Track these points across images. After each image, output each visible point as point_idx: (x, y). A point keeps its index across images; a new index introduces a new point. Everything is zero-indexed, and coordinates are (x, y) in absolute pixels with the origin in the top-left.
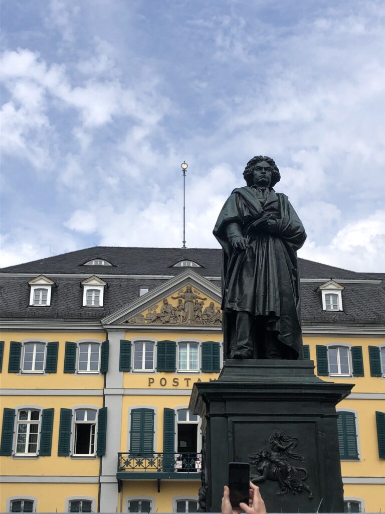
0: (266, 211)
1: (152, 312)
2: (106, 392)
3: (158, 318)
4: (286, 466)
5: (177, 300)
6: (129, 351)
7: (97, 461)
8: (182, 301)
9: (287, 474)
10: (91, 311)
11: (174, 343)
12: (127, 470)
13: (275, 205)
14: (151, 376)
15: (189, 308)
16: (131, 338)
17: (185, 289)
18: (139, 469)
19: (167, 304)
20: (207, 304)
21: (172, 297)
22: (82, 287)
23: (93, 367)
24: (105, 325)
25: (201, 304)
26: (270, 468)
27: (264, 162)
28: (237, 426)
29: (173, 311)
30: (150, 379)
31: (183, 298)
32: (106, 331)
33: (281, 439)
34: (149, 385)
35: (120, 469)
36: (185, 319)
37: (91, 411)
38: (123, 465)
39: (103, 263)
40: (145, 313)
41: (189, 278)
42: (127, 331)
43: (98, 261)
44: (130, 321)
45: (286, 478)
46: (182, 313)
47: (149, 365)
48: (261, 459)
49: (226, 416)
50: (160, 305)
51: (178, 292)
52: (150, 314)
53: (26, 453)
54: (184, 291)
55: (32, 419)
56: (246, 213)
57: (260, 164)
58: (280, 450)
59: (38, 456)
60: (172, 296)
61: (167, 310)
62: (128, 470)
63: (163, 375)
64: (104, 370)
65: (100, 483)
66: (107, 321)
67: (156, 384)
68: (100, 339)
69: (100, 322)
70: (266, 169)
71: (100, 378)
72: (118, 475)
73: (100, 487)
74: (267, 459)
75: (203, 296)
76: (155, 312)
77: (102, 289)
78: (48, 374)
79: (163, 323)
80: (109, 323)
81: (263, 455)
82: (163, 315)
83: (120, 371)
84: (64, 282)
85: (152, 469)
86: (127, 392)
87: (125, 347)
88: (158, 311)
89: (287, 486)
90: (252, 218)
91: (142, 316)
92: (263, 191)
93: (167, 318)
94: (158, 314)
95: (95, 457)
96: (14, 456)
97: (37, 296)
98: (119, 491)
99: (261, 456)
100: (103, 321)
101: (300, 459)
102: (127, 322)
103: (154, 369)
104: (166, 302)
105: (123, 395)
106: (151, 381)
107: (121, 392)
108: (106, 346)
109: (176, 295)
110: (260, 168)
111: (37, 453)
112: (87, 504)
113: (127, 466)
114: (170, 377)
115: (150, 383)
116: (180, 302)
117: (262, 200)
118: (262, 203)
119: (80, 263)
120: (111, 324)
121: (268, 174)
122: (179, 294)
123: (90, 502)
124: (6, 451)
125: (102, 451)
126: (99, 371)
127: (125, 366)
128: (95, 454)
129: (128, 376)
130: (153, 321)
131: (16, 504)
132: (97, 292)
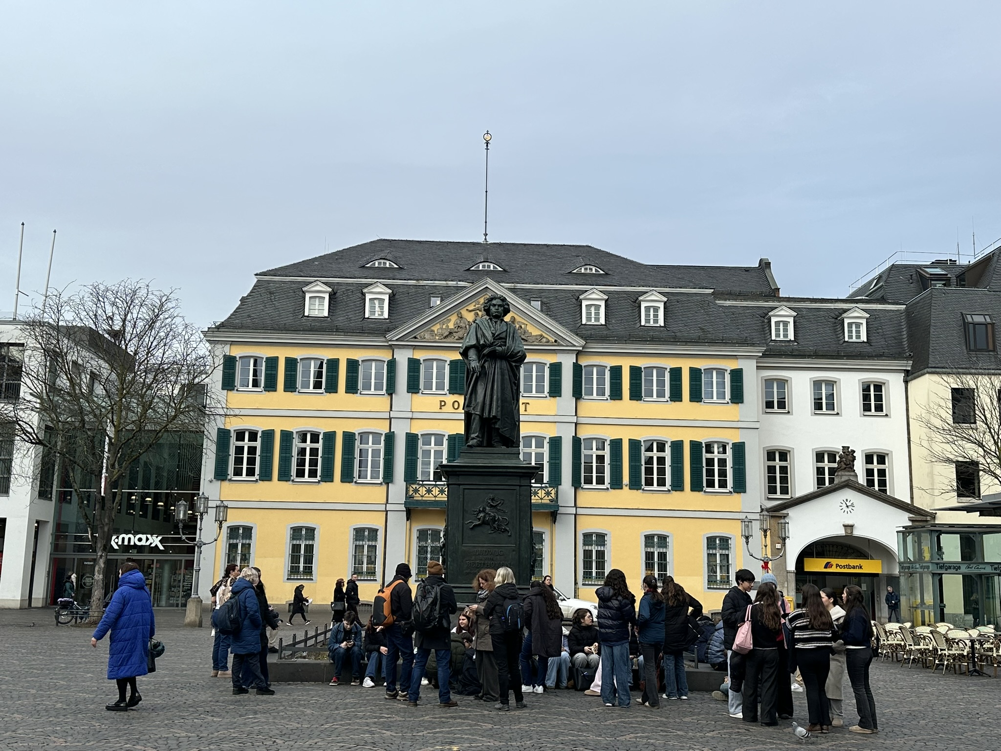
0: (496, 340)
1: (444, 327)
2: (393, 414)
3: (450, 333)
4: (495, 517)
5: (473, 312)
6: (418, 370)
7: (384, 487)
8: (478, 314)
9: (496, 521)
10: (375, 323)
12: (415, 499)
13: (503, 335)
14: (442, 398)
16: (420, 355)
18: (429, 497)
19: (461, 317)
21: (467, 310)
22: (364, 295)
23: (378, 387)
24: (390, 341)
26: (484, 517)
27: (497, 300)
28: (466, 491)
29: (467, 326)
30: (441, 401)
31: (480, 311)
32: (391, 347)
33: (493, 500)
34: (441, 409)
35: (408, 497)
37: (376, 435)
38: (411, 493)
39: (388, 264)
40: (436, 328)
41: (487, 287)
42: (415, 347)
43: (382, 261)
44: (418, 336)
45: (494, 523)
47: (440, 386)
48: (480, 512)
49: (459, 485)
50: (454, 318)
51: (474, 304)
52: (442, 328)
53: (306, 478)
54: (481, 303)
55: (312, 442)
56: (482, 342)
57: (494, 302)
58: (491, 506)
59: (319, 482)
60: (467, 308)
61: (462, 325)
62: (417, 497)
63: (455, 397)
64: (391, 390)
65: (387, 511)
66: (394, 336)
67: (448, 408)
68: (386, 356)
69: (385, 337)
70: (499, 306)
71: (387, 398)
72: (405, 503)
73: (387, 515)
74: (484, 511)
76: (448, 326)
77: (387, 298)
78: (328, 394)
79: (457, 340)
80: (395, 339)
81: (481, 509)
82: (456, 330)
83: (408, 392)
84: (343, 288)
85: (443, 498)
86: (416, 415)
87: (414, 365)
88: (451, 326)
89: (495, 528)
90: (484, 346)
91: (433, 331)
92: (496, 322)
93: (460, 334)
94: (451, 329)
95: (381, 484)
96: (293, 481)
97: (313, 305)
98: (407, 520)
99: (480, 510)
100: (388, 336)
101: (504, 512)
102: (415, 338)
103: (446, 391)
104: (460, 315)
105: (411, 419)
106: (442, 404)
107: (410, 415)
108: (392, 365)
109: (471, 307)
110: (494, 305)
111: (319, 478)
112: (373, 532)
113: (416, 494)
115: (441, 406)
117: (493, 332)
118: (493, 334)
119: (361, 263)
120: (397, 340)
121: (501, 309)
122: (475, 306)
123: (376, 530)
124: (284, 476)
125: (389, 477)
126: (384, 392)
127: (413, 387)
128: (381, 480)
129: (417, 398)
130: (445, 337)
131: (296, 532)
132: (381, 301)
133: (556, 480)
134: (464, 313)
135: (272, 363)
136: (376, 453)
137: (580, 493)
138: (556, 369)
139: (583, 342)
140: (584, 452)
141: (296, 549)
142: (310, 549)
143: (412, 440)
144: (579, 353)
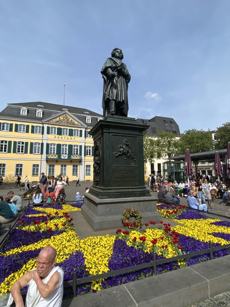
1: (56, 120)
2: (43, 139)
4: (128, 150)
7: (41, 155)
10: (39, 118)
11: (62, 128)
13: (123, 65)
14: (55, 136)
15: (66, 120)
16: (50, 126)
17: (65, 115)
18: (52, 158)
20: (70, 119)
22: (36, 111)
23: (39, 132)
25: (69, 119)
29: (61, 120)
32: (43, 124)
33: (127, 142)
35: (47, 157)
36: (64, 122)
37: (39, 144)
39: (42, 106)
40: (54, 120)
41: (66, 112)
42: (49, 124)
43: (40, 105)
44: (50, 122)
45: (128, 154)
46: (64, 121)
47: (55, 133)
50: (58, 118)
51: (63, 116)
53: (20, 153)
55: (22, 144)
56: (114, 65)
58: (126, 145)
62: (49, 157)
63: (58, 136)
64: (43, 133)
65: (41, 161)
66: (44, 121)
67: (57, 138)
68: (41, 125)
69: (41, 121)
71: (42, 135)
72: (46, 159)
75: (70, 118)
77: (42, 112)
78: (26, 133)
84: (31, 109)
85: (55, 158)
86: (49, 139)
87: (48, 128)
88: (58, 120)
89: (128, 156)
90: (116, 67)
93: (60, 122)
96: (17, 153)
97: (22, 112)
98: (46, 162)
101: (132, 148)
106: (55, 137)
107: (47, 139)
108: (43, 127)
110: (118, 52)
111: (24, 153)
112: (38, 165)
114: (60, 136)
116: (63, 118)
119: (35, 105)
121: (120, 54)
123: (39, 165)
124: (14, 152)
125: (42, 153)
126: (41, 133)
127: (48, 133)
128: (40, 153)
129: (49, 135)
130: (56, 122)
131: (17, 165)
132: (40, 113)
133: (81, 154)
134: (61, 117)
135: (11, 125)
136: (39, 147)
137: (86, 157)
138: (81, 131)
139: (87, 126)
140: (87, 149)
141: (17, 169)
142: (21, 169)
143: (48, 145)
144: (86, 128)
